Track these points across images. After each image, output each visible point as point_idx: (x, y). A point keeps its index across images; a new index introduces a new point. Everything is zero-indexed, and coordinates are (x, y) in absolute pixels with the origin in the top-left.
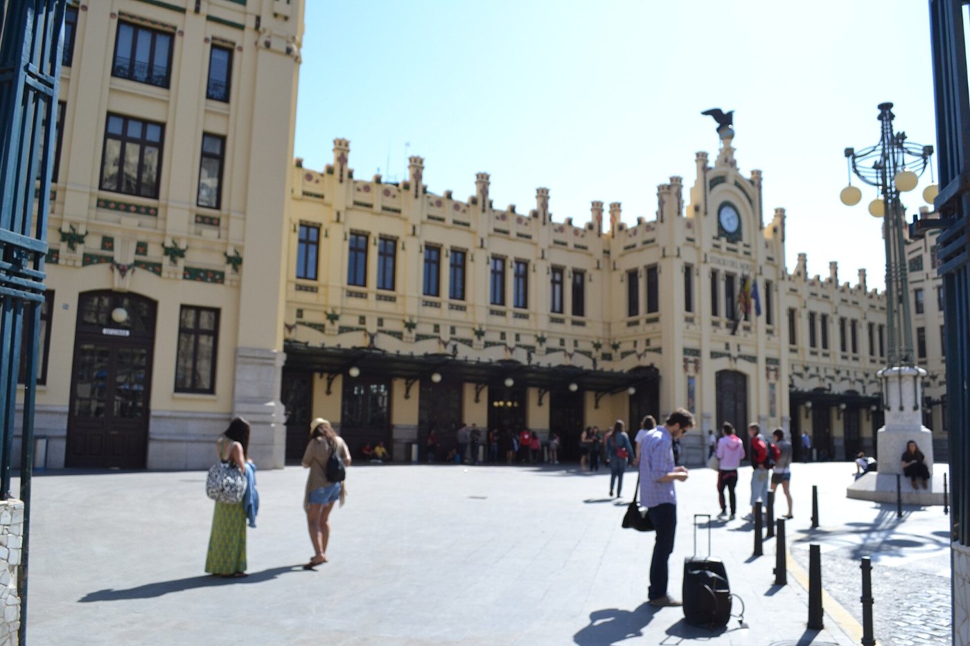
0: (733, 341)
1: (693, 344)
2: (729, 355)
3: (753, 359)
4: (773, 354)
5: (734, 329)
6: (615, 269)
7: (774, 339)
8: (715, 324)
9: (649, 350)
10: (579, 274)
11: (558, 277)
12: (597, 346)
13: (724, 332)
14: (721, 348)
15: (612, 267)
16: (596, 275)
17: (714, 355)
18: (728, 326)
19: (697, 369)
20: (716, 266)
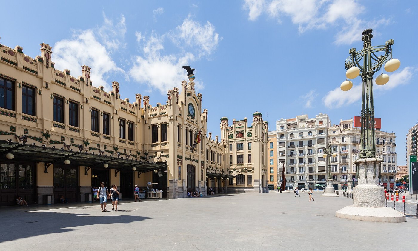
0: (192, 154)
1: (180, 154)
2: (191, 159)
3: (197, 161)
4: (203, 160)
5: (192, 150)
6: (146, 123)
7: (203, 155)
8: (187, 148)
9: (163, 156)
10: (131, 124)
11: (122, 124)
12: (139, 153)
13: (189, 151)
14: (188, 156)
15: (145, 123)
16: (138, 125)
17: (187, 159)
18: (190, 149)
19: (181, 164)
20: (188, 126)
